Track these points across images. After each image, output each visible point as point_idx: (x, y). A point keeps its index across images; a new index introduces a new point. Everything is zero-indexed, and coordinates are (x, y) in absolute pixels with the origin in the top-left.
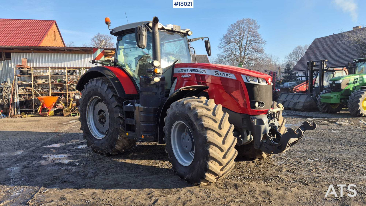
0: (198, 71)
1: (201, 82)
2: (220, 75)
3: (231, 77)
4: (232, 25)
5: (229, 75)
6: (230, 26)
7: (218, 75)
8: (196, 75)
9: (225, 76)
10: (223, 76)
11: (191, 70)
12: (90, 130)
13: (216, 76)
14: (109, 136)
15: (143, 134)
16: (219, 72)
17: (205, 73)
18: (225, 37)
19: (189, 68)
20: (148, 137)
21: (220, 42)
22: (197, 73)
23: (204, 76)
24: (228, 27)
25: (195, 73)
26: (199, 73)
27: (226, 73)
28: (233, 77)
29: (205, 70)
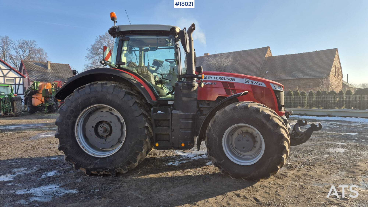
0: (225, 79)
1: (229, 89)
2: (250, 83)
3: (261, 85)
4: (100, 37)
5: (259, 83)
6: (98, 37)
7: (249, 83)
8: (223, 82)
9: (256, 84)
10: (254, 84)
11: (216, 78)
12: (82, 147)
13: (246, 84)
14: (126, 151)
15: (182, 142)
16: (250, 81)
17: (234, 81)
18: (93, 48)
19: (213, 76)
20: (189, 144)
21: (88, 52)
22: (224, 80)
23: (233, 83)
24: (96, 38)
25: (221, 80)
26: (226, 81)
27: (256, 82)
28: (263, 85)
29: (234, 78)
